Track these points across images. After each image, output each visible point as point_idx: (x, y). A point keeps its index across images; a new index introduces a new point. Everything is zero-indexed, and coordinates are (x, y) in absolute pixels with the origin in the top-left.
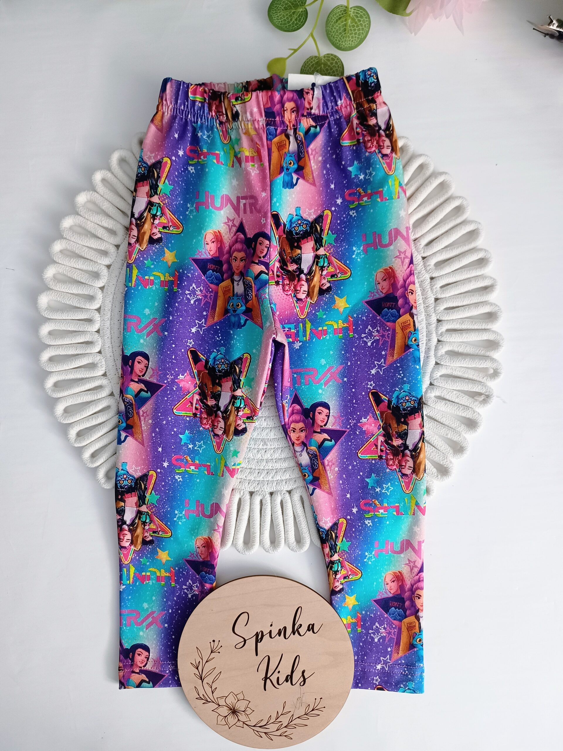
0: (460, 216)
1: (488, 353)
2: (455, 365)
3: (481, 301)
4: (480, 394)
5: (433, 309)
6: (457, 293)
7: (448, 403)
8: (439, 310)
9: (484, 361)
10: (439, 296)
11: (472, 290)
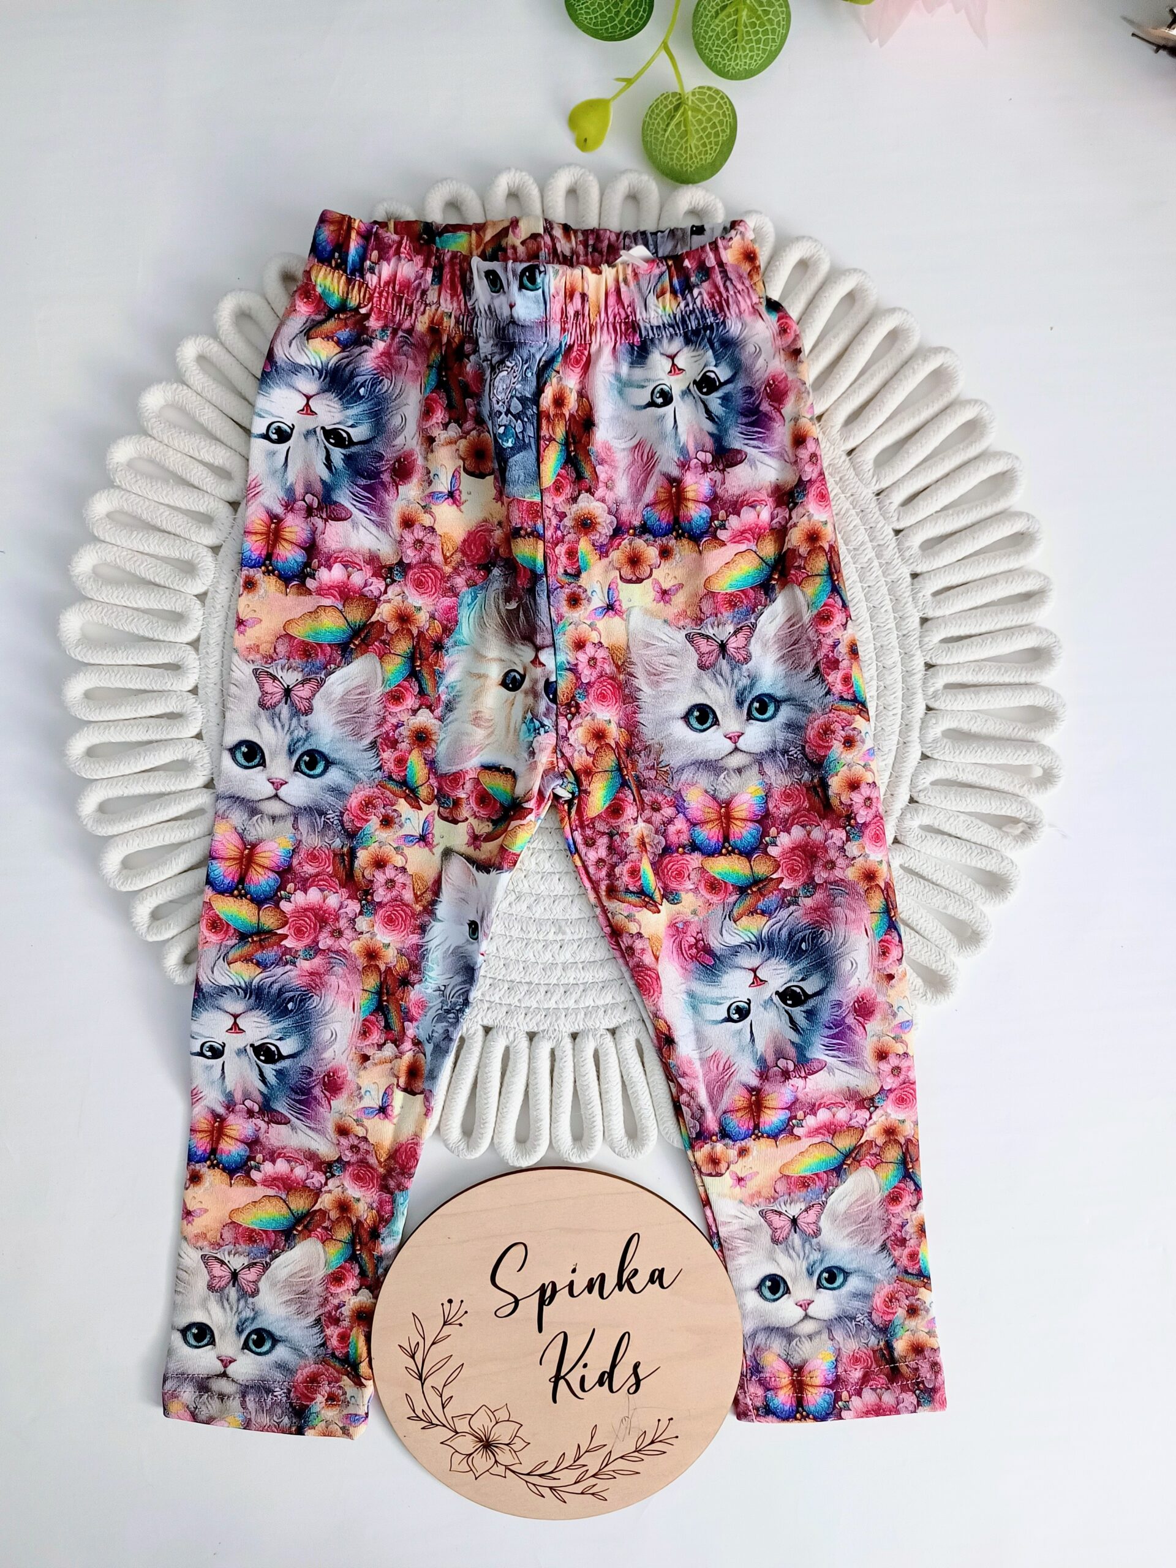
0: (975, 442)
1: (1033, 734)
2: (963, 761)
3: (1019, 623)
4: (1015, 821)
5: (917, 642)
6: (968, 607)
7: (949, 839)
8: (931, 643)
9: (1025, 752)
10: (930, 614)
11: (999, 600)
